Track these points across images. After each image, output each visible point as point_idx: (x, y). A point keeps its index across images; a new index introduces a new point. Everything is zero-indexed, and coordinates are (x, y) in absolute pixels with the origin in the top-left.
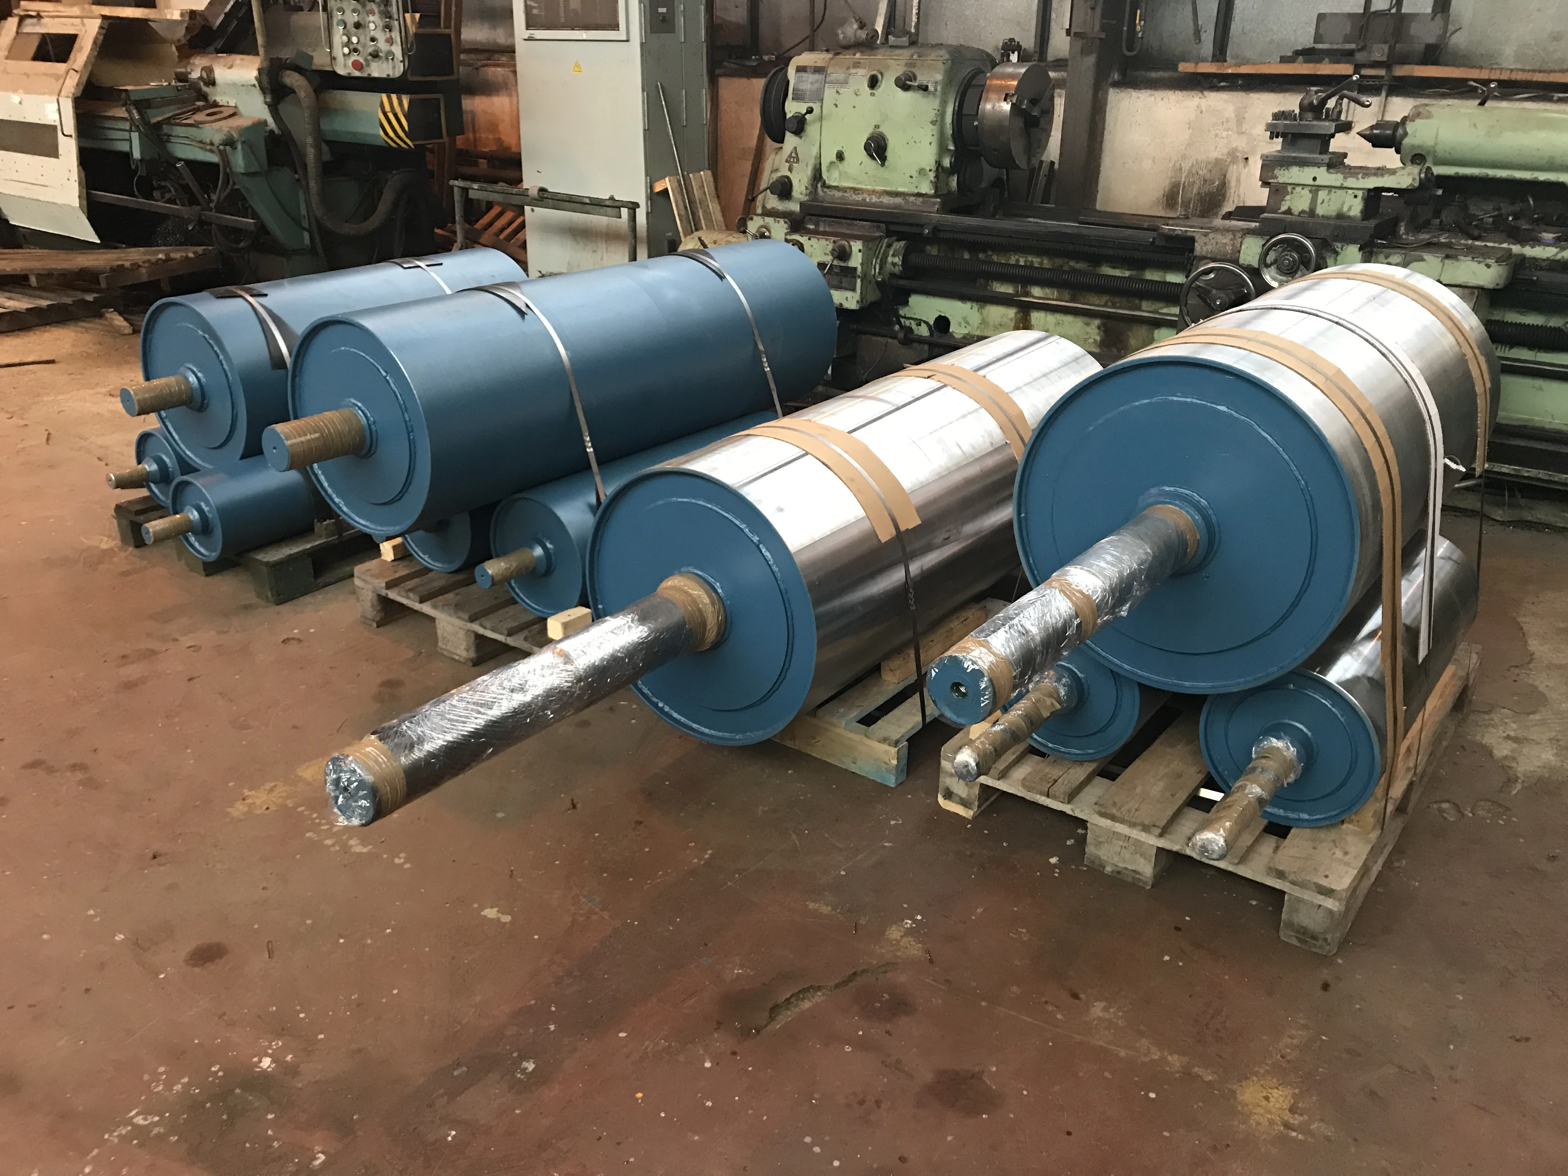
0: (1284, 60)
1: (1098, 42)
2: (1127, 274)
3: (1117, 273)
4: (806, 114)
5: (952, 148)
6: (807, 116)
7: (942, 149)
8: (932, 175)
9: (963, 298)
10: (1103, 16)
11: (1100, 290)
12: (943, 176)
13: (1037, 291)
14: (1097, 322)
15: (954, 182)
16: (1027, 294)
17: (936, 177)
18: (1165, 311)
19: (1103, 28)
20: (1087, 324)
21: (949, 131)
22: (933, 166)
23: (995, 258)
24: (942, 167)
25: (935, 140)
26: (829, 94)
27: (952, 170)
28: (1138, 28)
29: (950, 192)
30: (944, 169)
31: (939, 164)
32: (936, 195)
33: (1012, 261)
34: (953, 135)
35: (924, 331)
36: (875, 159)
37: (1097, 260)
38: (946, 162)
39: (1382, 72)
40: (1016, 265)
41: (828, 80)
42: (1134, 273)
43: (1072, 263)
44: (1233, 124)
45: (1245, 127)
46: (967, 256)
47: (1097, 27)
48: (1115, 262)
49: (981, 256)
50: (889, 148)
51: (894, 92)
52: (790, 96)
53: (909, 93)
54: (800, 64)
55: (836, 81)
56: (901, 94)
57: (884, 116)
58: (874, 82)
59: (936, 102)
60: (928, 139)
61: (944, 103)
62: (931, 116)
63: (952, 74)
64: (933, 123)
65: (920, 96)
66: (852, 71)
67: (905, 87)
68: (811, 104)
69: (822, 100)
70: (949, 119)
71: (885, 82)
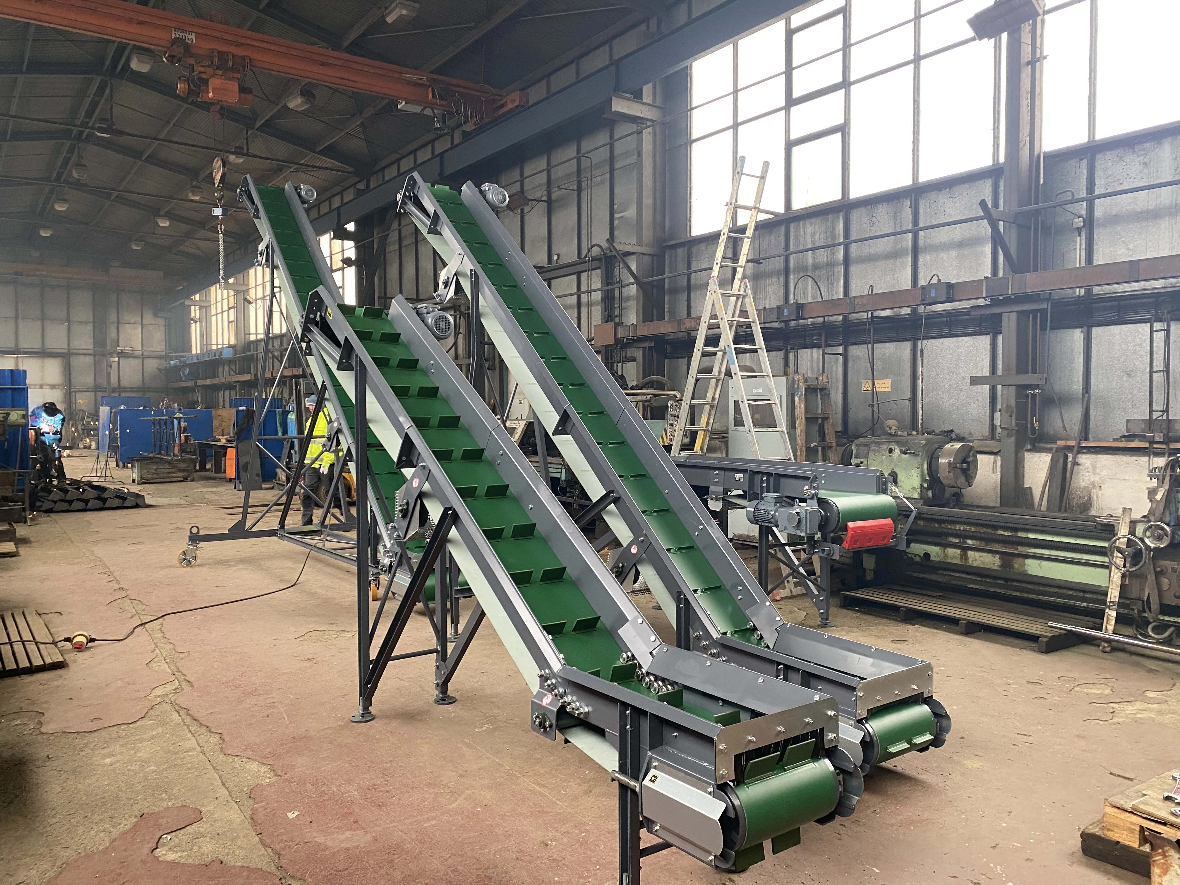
0: (1115, 440)
1: (1014, 431)
2: (1010, 534)
3: (1005, 533)
4: (860, 464)
5: (928, 478)
7: (923, 480)
8: (919, 490)
9: (936, 544)
10: (1017, 419)
11: (998, 541)
12: (924, 491)
13: (969, 542)
14: (998, 556)
15: (930, 493)
16: (965, 543)
17: (921, 491)
18: (1029, 551)
19: (1017, 425)
20: (994, 557)
21: (926, 472)
22: (919, 486)
23: (949, 526)
26: (871, 455)
27: (928, 488)
28: (1035, 425)
29: (928, 498)
30: (925, 488)
31: (922, 486)
32: (921, 499)
33: (957, 528)
34: (928, 474)
35: (918, 559)
37: (996, 528)
38: (925, 485)
39: (1164, 446)
40: (959, 530)
41: (870, 450)
42: (1013, 533)
43: (985, 529)
44: (1090, 470)
45: (1098, 471)
46: (937, 525)
47: (1014, 424)
48: (1005, 528)
49: (943, 525)
50: (899, 478)
51: (900, 456)
52: (853, 456)
53: (907, 456)
54: (858, 443)
55: (874, 450)
56: (903, 456)
57: (896, 465)
58: (891, 451)
59: (919, 459)
60: (916, 475)
61: (923, 460)
62: (917, 465)
63: (927, 448)
64: (918, 468)
65: (912, 457)
66: (881, 446)
67: (905, 453)
68: (862, 460)
69: (868, 458)
70: (925, 466)
71: (896, 451)
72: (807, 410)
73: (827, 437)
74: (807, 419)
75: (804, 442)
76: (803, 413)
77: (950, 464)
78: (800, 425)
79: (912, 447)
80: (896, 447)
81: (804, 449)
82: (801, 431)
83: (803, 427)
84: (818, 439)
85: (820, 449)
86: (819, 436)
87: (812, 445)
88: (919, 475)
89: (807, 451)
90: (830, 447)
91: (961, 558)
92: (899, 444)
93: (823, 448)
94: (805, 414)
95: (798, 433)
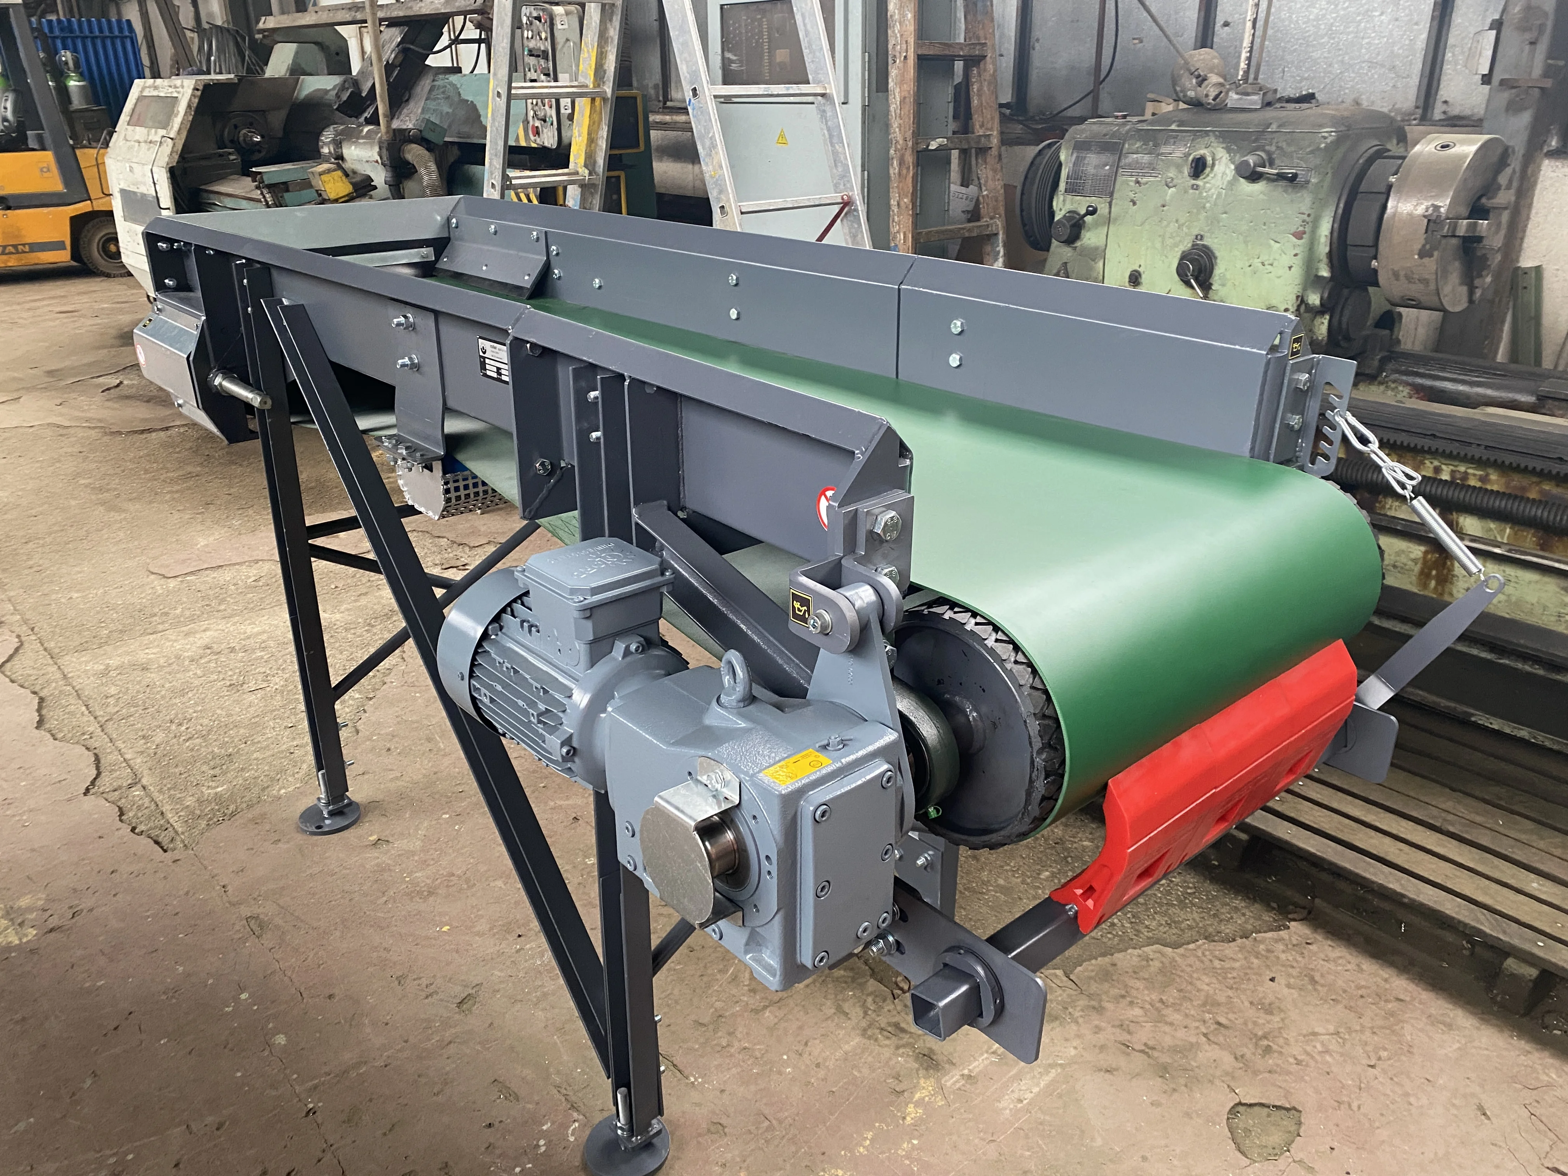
1: (1537, 93)
4: (1085, 215)
5: (1325, 273)
6: (1088, 219)
7: (1312, 280)
10: (1550, 55)
15: (1322, 325)
19: (1547, 72)
21: (1323, 248)
22: (1292, 304)
24: (1307, 305)
25: (1298, 264)
26: (1125, 184)
27: (1320, 311)
30: (1309, 309)
31: (1301, 301)
34: (1330, 255)
36: (1192, 287)
38: (1314, 299)
41: (1122, 164)
47: (1538, 72)
50: (1218, 271)
51: (1231, 184)
52: (1062, 186)
53: (1259, 187)
54: (1080, 137)
55: (1137, 165)
56: (1246, 187)
57: (1214, 221)
58: (1199, 167)
59: (1304, 201)
60: (1287, 260)
61: (1319, 204)
62: (1296, 224)
63: (1339, 154)
64: (1298, 235)
65: (1278, 191)
66: (1164, 149)
67: (1254, 177)
68: (1094, 201)
69: (1111, 195)
70: (1325, 228)
71: (1219, 168)
72: (922, 33)
73: (977, 119)
74: (921, 59)
75: (909, 134)
76: (911, 41)
77: (1432, 222)
78: (901, 83)
79: (1284, 154)
80: (1221, 153)
81: (909, 159)
82: (903, 100)
83: (910, 87)
84: (952, 126)
85: (955, 154)
86: (955, 117)
87: (933, 146)
88: (1298, 263)
89: (918, 164)
90: (983, 151)
91: (1424, 575)
92: (1232, 140)
93: (964, 153)
94: (917, 45)
95: (894, 105)
